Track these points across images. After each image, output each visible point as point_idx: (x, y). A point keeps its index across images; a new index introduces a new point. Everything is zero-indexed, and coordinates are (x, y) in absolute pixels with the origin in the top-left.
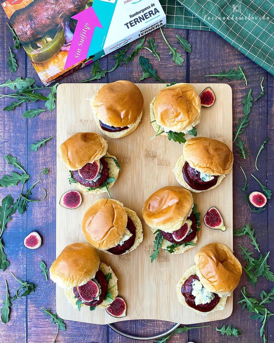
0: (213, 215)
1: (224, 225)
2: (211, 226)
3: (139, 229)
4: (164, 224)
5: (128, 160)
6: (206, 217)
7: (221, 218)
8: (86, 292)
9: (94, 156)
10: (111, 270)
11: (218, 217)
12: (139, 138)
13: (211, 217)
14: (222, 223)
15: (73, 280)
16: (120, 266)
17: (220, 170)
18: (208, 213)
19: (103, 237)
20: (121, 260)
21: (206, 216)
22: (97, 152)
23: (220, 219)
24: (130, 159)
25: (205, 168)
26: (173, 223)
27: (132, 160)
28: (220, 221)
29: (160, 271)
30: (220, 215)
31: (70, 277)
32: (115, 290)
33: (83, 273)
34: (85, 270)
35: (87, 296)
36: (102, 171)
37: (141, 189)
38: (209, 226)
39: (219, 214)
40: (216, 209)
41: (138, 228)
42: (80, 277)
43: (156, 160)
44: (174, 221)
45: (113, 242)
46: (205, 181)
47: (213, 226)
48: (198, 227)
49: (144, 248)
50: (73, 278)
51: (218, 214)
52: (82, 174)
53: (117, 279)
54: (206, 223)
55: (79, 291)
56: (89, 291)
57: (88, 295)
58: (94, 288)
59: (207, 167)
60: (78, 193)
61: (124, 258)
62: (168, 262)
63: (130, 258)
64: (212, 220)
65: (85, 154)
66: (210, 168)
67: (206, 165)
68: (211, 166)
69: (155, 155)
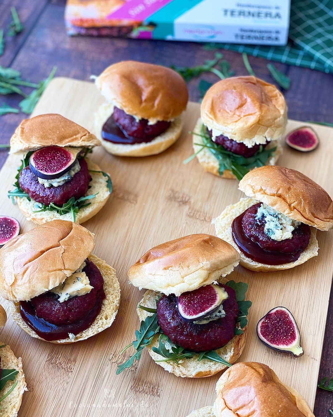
0: (279, 321)
1: (301, 345)
2: (270, 341)
3: (111, 299)
4: (165, 269)
5: (132, 197)
6: (263, 323)
7: (296, 331)
9: (70, 139)
10: (21, 365)
11: (290, 328)
12: (164, 169)
13: (273, 324)
14: (296, 342)
16: (44, 378)
17: (304, 210)
18: (268, 316)
19: (30, 261)
20: (51, 366)
21: (263, 320)
22: (79, 136)
23: (294, 332)
24: (136, 196)
25: (274, 195)
26: (186, 269)
27: (139, 199)
28: (293, 337)
29: (131, 411)
30: (295, 325)
32: (12, 409)
36: (76, 174)
37: (141, 247)
38: (265, 340)
39: (294, 322)
40: (287, 312)
41: (111, 297)
43: (186, 209)
44: (188, 267)
45: (45, 274)
46: (273, 237)
47: (276, 343)
48: (240, 328)
49: (111, 356)
51: (291, 322)
52: (36, 162)
54: (260, 334)
59: (280, 196)
60: (17, 222)
61: (59, 365)
62: (156, 398)
63: (72, 366)
64: (276, 329)
65: (55, 128)
66: (284, 199)
67: (276, 189)
68: (287, 192)
69: (187, 200)
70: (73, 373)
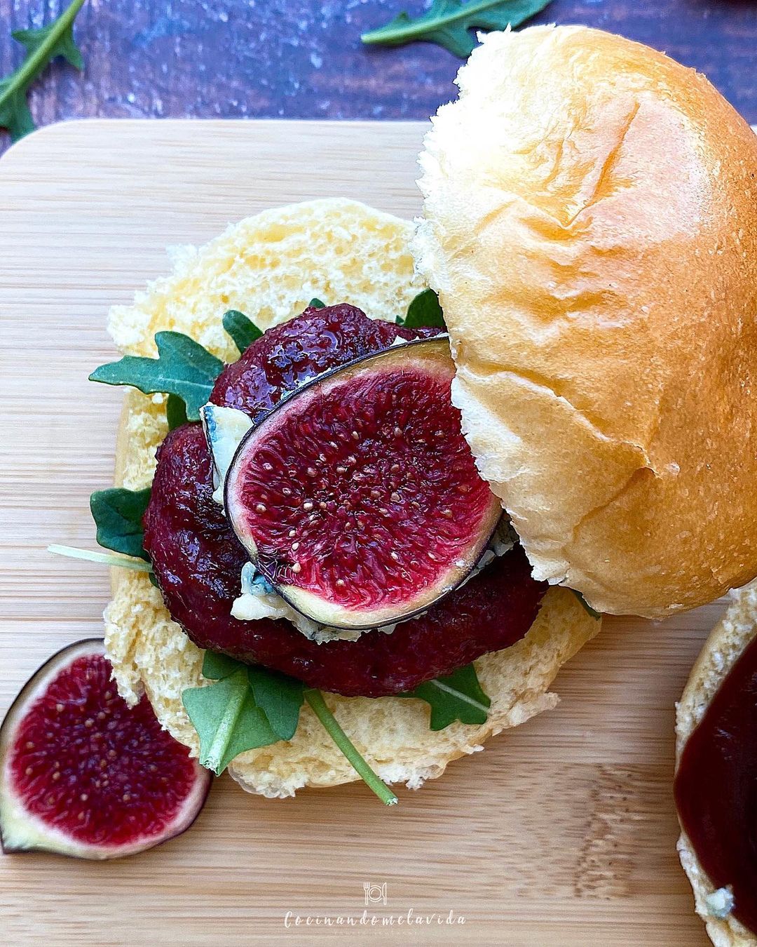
8: (352, 468)
10: (517, 716)
15: (546, 309)
31: (594, 265)
33: (637, 443)
34: (666, 469)
35: (302, 474)
42: (584, 406)
50: (584, 302)
53: (415, 783)
55: (362, 382)
56: (357, 506)
57: (309, 493)
58: (393, 564)
61: (595, 826)
70: (578, 901)
